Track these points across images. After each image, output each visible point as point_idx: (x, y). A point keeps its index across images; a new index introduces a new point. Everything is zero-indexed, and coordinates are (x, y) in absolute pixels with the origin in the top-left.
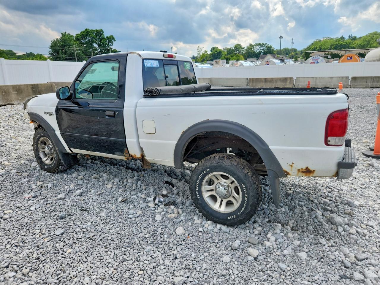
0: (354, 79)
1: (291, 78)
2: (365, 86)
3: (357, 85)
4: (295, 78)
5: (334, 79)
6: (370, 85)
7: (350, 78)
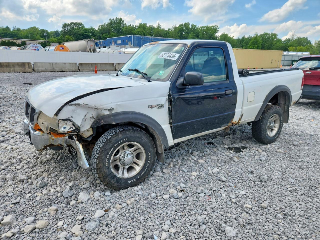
0: (81, 64)
1: (29, 64)
2: (89, 70)
3: (84, 69)
4: (32, 64)
5: (67, 64)
6: (92, 69)
7: (78, 64)
